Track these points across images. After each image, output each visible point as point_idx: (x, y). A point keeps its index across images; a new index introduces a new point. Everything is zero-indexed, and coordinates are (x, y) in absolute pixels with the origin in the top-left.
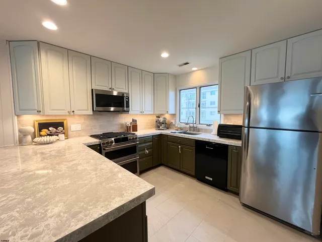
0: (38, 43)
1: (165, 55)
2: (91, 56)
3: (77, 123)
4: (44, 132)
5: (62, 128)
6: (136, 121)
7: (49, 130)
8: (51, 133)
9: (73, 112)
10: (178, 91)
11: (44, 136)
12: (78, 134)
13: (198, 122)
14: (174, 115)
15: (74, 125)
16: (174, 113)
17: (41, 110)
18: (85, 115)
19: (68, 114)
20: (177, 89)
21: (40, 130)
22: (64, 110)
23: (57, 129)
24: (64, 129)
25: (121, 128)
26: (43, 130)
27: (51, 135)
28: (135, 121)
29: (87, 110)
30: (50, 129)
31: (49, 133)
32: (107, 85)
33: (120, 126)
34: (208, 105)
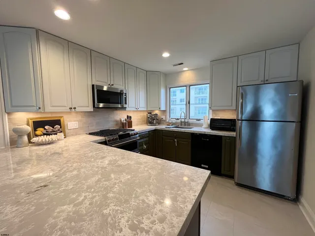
0: (38, 31)
1: (166, 55)
2: (91, 50)
3: (75, 121)
4: (40, 131)
5: (59, 127)
6: (131, 117)
7: (45, 129)
8: (47, 132)
9: (75, 108)
10: (168, 89)
11: (40, 136)
12: (76, 132)
13: (188, 118)
14: (164, 111)
15: (71, 123)
16: (164, 109)
17: (41, 107)
18: (81, 112)
19: (69, 110)
20: (168, 87)
21: (35, 129)
22: (65, 106)
23: (53, 128)
24: (61, 127)
25: (116, 125)
26: (38, 129)
27: (49, 135)
28: (129, 117)
29: (87, 107)
30: (46, 127)
31: (45, 132)
32: (107, 81)
33: (115, 123)
34: (178, 102)
